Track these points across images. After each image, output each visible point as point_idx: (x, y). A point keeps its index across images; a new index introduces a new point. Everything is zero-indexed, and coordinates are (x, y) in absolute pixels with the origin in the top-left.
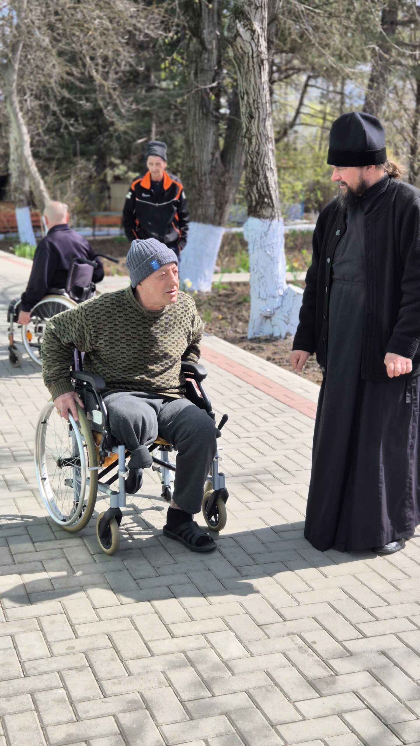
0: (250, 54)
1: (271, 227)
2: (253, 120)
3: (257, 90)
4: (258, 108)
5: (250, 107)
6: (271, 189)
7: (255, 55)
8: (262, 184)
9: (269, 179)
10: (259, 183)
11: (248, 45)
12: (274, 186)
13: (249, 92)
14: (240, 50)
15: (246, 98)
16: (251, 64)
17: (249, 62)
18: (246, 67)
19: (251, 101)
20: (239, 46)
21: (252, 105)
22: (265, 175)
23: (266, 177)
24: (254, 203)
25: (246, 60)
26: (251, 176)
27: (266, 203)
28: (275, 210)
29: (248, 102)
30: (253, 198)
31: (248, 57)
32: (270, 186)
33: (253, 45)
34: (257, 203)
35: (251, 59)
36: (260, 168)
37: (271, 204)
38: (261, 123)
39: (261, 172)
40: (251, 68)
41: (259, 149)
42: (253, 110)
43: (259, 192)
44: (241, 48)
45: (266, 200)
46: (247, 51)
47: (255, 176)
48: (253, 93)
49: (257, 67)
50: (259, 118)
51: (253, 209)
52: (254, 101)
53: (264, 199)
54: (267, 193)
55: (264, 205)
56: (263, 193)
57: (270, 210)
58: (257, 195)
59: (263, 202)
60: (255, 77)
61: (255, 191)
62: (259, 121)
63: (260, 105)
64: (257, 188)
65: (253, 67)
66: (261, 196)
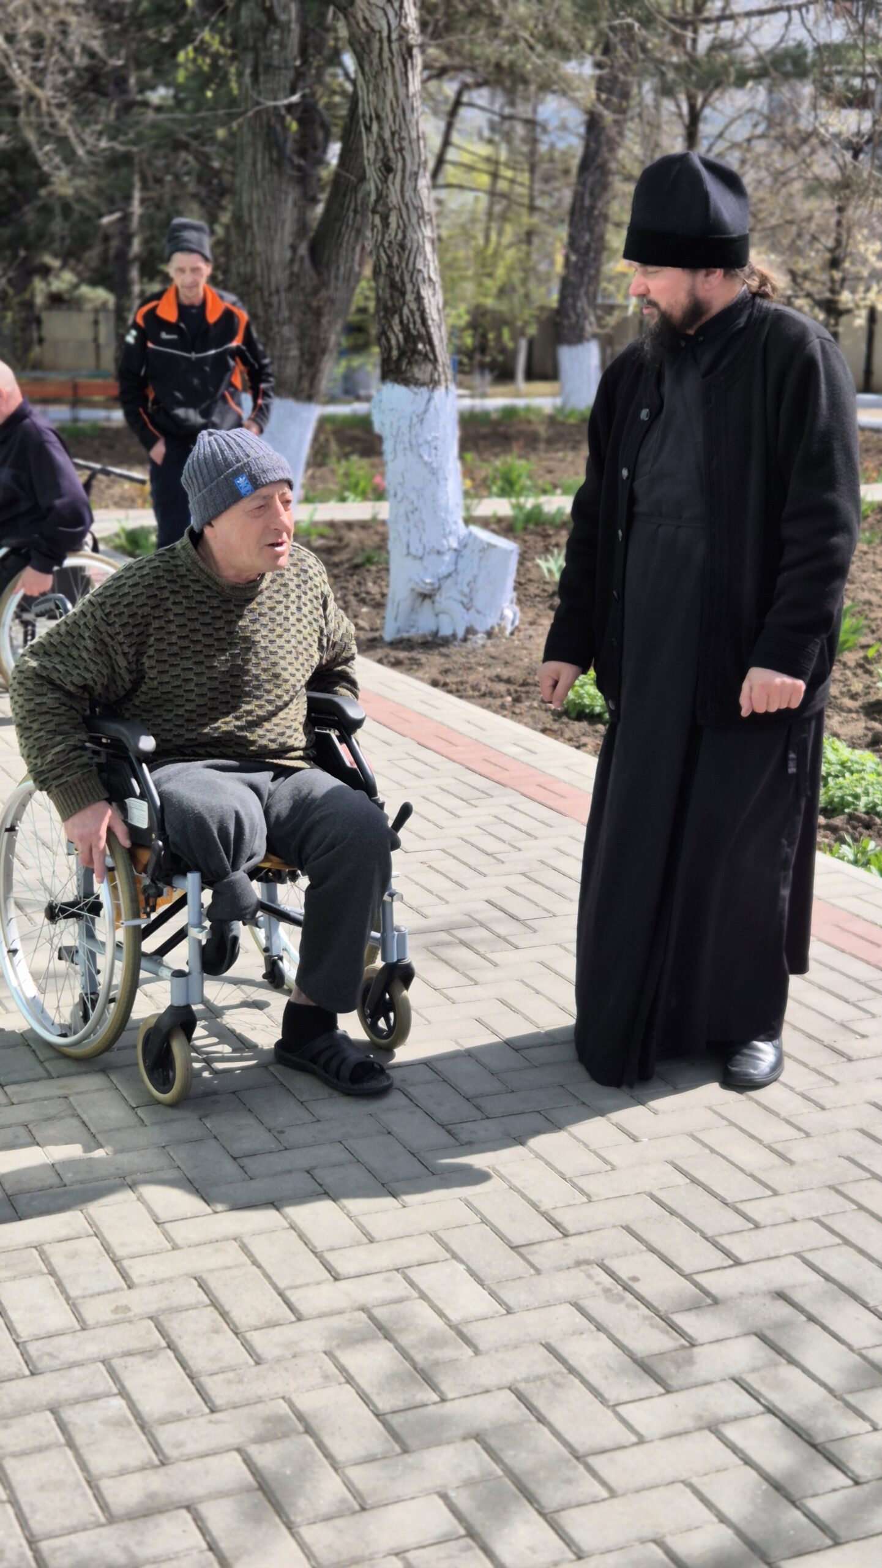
0: (385, 34)
1: (432, 404)
2: (391, 176)
3: (399, 112)
4: (401, 149)
5: (385, 148)
6: (430, 322)
7: (394, 36)
8: (412, 311)
9: (426, 301)
10: (406, 311)
11: (380, 13)
12: (436, 316)
13: (383, 115)
14: (363, 25)
15: (375, 127)
16: (386, 55)
17: (381, 49)
18: (376, 61)
19: (387, 135)
20: (360, 16)
21: (388, 144)
22: (418, 293)
23: (419, 298)
24: (395, 353)
25: (376, 45)
26: (387, 296)
27: (419, 353)
28: (440, 369)
29: (380, 137)
30: (393, 342)
31: (381, 40)
32: (428, 316)
33: (391, 14)
34: (402, 353)
35: (386, 45)
36: (407, 279)
37: (431, 356)
38: (407, 182)
39: (409, 287)
40: (386, 63)
41: (404, 237)
42: (392, 154)
43: (405, 329)
44: (365, 20)
45: (420, 346)
46: (377, 28)
47: (396, 294)
48: (391, 118)
49: (398, 63)
50: (404, 170)
51: (393, 366)
52: (393, 134)
53: (415, 345)
54: (423, 331)
55: (416, 357)
56: (415, 333)
57: (430, 367)
58: (401, 336)
59: (415, 351)
60: (395, 82)
61: (397, 328)
62: (403, 178)
63: (405, 144)
64: (401, 322)
65: (391, 61)
66: (411, 339)
